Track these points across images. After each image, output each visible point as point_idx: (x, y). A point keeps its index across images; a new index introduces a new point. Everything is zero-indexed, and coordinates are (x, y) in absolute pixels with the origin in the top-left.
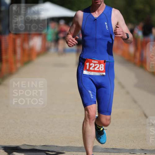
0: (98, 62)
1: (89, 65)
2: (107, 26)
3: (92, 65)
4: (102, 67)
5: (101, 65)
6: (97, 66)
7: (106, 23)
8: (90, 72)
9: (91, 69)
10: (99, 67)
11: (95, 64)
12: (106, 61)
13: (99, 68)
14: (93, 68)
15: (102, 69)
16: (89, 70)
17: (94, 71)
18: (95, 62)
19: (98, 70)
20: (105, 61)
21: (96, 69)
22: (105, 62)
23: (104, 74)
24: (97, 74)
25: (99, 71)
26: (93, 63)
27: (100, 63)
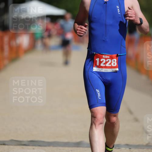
0: (110, 57)
1: (100, 60)
2: (118, 10)
3: (103, 61)
4: (114, 63)
5: (113, 60)
6: (109, 61)
7: (118, 7)
8: (101, 69)
9: (102, 65)
10: (111, 62)
11: (106, 59)
12: (119, 55)
13: (110, 64)
14: (104, 64)
15: (114, 64)
16: (99, 67)
17: (106, 67)
18: (107, 57)
19: (110, 65)
20: (117, 54)
21: (107, 65)
22: (117, 56)
23: (117, 69)
24: (109, 70)
25: (111, 67)
26: (104, 58)
27: (112, 58)
